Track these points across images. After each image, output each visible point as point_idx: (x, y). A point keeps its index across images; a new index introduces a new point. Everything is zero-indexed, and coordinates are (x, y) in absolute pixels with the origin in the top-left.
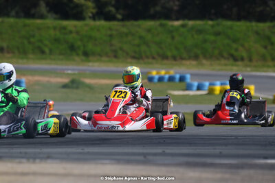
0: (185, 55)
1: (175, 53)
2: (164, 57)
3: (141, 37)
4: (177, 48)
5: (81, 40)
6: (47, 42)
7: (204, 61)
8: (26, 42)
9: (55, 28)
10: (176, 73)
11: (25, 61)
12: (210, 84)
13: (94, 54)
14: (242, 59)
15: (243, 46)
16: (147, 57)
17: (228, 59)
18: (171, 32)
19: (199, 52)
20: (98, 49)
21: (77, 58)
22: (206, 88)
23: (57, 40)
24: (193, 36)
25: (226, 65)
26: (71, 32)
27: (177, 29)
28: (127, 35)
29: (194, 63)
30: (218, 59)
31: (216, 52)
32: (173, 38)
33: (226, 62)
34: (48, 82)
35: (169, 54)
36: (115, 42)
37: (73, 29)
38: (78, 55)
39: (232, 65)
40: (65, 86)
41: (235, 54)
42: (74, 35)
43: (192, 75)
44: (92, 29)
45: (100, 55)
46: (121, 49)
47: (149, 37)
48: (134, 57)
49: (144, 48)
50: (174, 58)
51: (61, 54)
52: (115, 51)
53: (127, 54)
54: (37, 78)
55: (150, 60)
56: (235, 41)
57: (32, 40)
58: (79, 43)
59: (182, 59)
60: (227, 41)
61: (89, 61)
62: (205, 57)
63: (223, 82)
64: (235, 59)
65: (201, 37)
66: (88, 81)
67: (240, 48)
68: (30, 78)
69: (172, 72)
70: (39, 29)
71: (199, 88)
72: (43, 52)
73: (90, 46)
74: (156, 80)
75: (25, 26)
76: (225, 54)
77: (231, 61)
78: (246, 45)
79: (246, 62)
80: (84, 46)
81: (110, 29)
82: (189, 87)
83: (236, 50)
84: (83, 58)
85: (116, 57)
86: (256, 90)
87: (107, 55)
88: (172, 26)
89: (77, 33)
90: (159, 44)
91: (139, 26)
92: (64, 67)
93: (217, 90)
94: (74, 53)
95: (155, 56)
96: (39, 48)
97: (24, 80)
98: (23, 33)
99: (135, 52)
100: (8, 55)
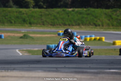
0: (74, 24)
1: (70, 23)
3: (54, 16)
4: (70, 21)
5: (28, 17)
6: (13, 18)
7: (82, 26)
8: (4, 18)
9: (16, 12)
11: (3, 26)
12: (85, 37)
13: (34, 23)
14: (99, 25)
15: (99, 19)
16: (57, 25)
17: (93, 25)
18: (68, 13)
19: (80, 22)
20: (36, 21)
21: (26, 25)
22: (83, 38)
23: (17, 17)
25: (92, 28)
26: (24, 14)
27: (70, 12)
28: (48, 15)
29: (78, 27)
30: (88, 25)
31: (88, 22)
32: (69, 16)
34: (14, 36)
35: (67, 23)
36: (43, 18)
37: (25, 12)
38: (27, 23)
39: (95, 28)
40: (21, 38)
41: (96, 23)
42: (25, 15)
43: (77, 33)
44: (33, 12)
45: (37, 24)
46: (46, 21)
47: (58, 16)
48: (51, 25)
49: (56, 20)
50: (69, 25)
51: (19, 23)
52: (43, 22)
53: (48, 23)
55: (59, 26)
56: (96, 17)
57: (6, 17)
58: (27, 19)
59: (73, 25)
60: (92, 18)
61: (32, 26)
62: (83, 24)
63: (91, 35)
64: (96, 26)
65: (81, 16)
66: (31, 35)
67: (98, 21)
70: (10, 12)
72: (11, 23)
73: (32, 20)
74: (61, 35)
75: (3, 11)
76: (92, 23)
77: (94, 27)
78: (101, 19)
79: (101, 27)
81: (41, 12)
83: (96, 21)
84: (29, 25)
85: (43, 24)
86: (105, 39)
87: (40, 24)
88: (68, 11)
89: (26, 14)
90: (62, 19)
91: (54, 11)
92: (21, 29)
93: (88, 38)
94: (25, 23)
95: (61, 24)
96: (10, 21)
97: (3, 35)
98: (3, 14)
99: (52, 23)
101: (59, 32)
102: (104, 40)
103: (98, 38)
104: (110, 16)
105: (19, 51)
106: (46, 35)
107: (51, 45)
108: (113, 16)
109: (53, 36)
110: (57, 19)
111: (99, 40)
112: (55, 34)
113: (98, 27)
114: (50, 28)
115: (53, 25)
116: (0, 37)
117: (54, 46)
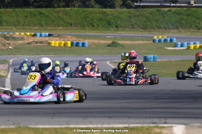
0: (171, 27)
1: (166, 26)
2: (160, 28)
3: (146, 17)
4: (167, 24)
5: (114, 19)
6: (95, 20)
7: (181, 30)
8: (84, 20)
9: (99, 13)
10: (167, 37)
11: (84, 31)
12: (188, 44)
13: (121, 27)
16: (150, 28)
17: (195, 29)
18: (163, 14)
19: (179, 25)
20: (123, 24)
21: (112, 29)
22: (186, 46)
23: (101, 19)
25: (193, 32)
26: (108, 15)
27: (166, 12)
28: (139, 16)
29: (176, 31)
30: (189, 29)
31: (188, 25)
33: (193, 30)
34: (98, 43)
35: (162, 26)
36: (132, 20)
37: (110, 13)
38: (112, 27)
39: (197, 32)
40: (108, 46)
41: (199, 26)
42: (110, 16)
43: (176, 38)
44: (120, 13)
45: (125, 27)
47: (151, 17)
48: (143, 28)
49: (148, 23)
50: (165, 29)
51: (103, 27)
52: (133, 25)
53: (139, 26)
54: (92, 41)
55: (152, 30)
56: (198, 19)
57: (87, 19)
58: (113, 21)
59: (169, 29)
60: (194, 19)
61: (118, 31)
62: (182, 27)
63: (194, 42)
64: (199, 29)
65: (179, 17)
66: (120, 42)
68: (88, 40)
69: (165, 37)
70: (91, 13)
71: (182, 46)
72: (93, 26)
73: (119, 23)
74: (157, 41)
75: (84, 11)
76: (193, 26)
81: (130, 13)
82: (176, 45)
83: (199, 24)
84: (115, 29)
85: (133, 28)
87: (128, 28)
88: (163, 11)
89: (112, 15)
90: (157, 21)
91: (145, 11)
92: (106, 34)
93: (192, 46)
94: (110, 26)
95: (155, 27)
96: (91, 23)
97: (87, 42)
98: (83, 15)
99: (144, 25)
100: (74, 28)
101: (153, 37)
105: (111, 63)
106: (138, 42)
107: (149, 56)
109: (147, 43)
110: (149, 20)
112: (149, 41)
114: (141, 33)
115: (145, 29)
116: (83, 45)
117: (152, 57)
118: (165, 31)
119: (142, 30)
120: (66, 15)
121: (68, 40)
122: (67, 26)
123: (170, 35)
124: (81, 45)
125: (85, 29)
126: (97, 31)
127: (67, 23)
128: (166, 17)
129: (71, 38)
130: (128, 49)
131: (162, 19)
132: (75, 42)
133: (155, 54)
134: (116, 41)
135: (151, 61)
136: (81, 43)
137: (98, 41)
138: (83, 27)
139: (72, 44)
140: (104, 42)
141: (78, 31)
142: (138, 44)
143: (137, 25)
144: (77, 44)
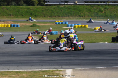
0: (65, 16)
1: (62, 15)
2: (59, 16)
3: (52, 11)
4: (63, 14)
6: (24, 13)
7: (71, 17)
8: (18, 13)
9: (26, 8)
10: (63, 21)
11: (17, 18)
12: (74, 25)
13: (38, 16)
14: (82, 16)
15: (82, 12)
16: (54, 16)
17: (78, 17)
18: (61, 9)
19: (69, 14)
20: (39, 14)
22: (73, 26)
23: (27, 12)
24: (67, 10)
25: (77, 18)
26: (31, 9)
27: (62, 8)
28: (48, 10)
29: (68, 18)
30: (75, 17)
31: (75, 15)
32: (61, 11)
33: (77, 17)
34: (26, 25)
35: (60, 15)
36: (44, 12)
37: (32, 9)
39: (79, 18)
40: (31, 26)
41: (80, 15)
43: (68, 22)
44: (37, 8)
45: (40, 16)
46: (46, 14)
47: (54, 10)
48: (50, 17)
49: (53, 14)
50: (62, 17)
51: (28, 16)
52: (44, 15)
53: (48, 16)
54: (22, 24)
55: (55, 17)
56: (80, 11)
57: (19, 12)
58: (33, 13)
59: (64, 17)
60: (77, 11)
61: (37, 18)
62: (71, 16)
63: (78, 24)
64: (80, 17)
65: (70, 10)
66: (37, 24)
67: (82, 13)
68: (20, 24)
69: (62, 21)
70: (21, 9)
71: (71, 26)
72: (23, 16)
73: (37, 14)
74: (58, 24)
75: (17, 8)
76: (77, 15)
78: (83, 12)
79: (84, 17)
80: (35, 14)
81: (43, 8)
82: (68, 26)
83: (80, 14)
84: (35, 17)
85: (44, 17)
87: (42, 16)
88: (61, 7)
89: (33, 10)
90: (57, 12)
91: (51, 7)
93: (77, 26)
94: (32, 16)
95: (56, 16)
96: (22, 14)
97: (19, 25)
98: (17, 10)
99: (50, 15)
100: (12, 17)
101: (55, 21)
102: (87, 27)
103: (83, 25)
104: (90, 10)
106: (47, 24)
107: (53, 32)
108: (92, 10)
109: (52, 25)
110: (53, 12)
111: (84, 27)
112: (53, 23)
113: (81, 18)
114: (49, 19)
115: (51, 17)
116: (17, 26)
117: (55, 32)
118: (62, 18)
119: (50, 18)
120: (8, 10)
121: (9, 24)
122: (8, 16)
123: (65, 20)
124: (16, 26)
125: (18, 17)
126: (25, 18)
127: (9, 14)
128: (63, 11)
129: (11, 22)
130: (42, 28)
131: (60, 11)
132: (13, 25)
133: (56, 30)
134: (35, 24)
135: (54, 34)
136: (16, 25)
137: (25, 24)
138: (17, 16)
139: (11, 26)
140: (29, 24)
141: (14, 18)
142: (48, 25)
143: (47, 15)
144: (14, 26)
